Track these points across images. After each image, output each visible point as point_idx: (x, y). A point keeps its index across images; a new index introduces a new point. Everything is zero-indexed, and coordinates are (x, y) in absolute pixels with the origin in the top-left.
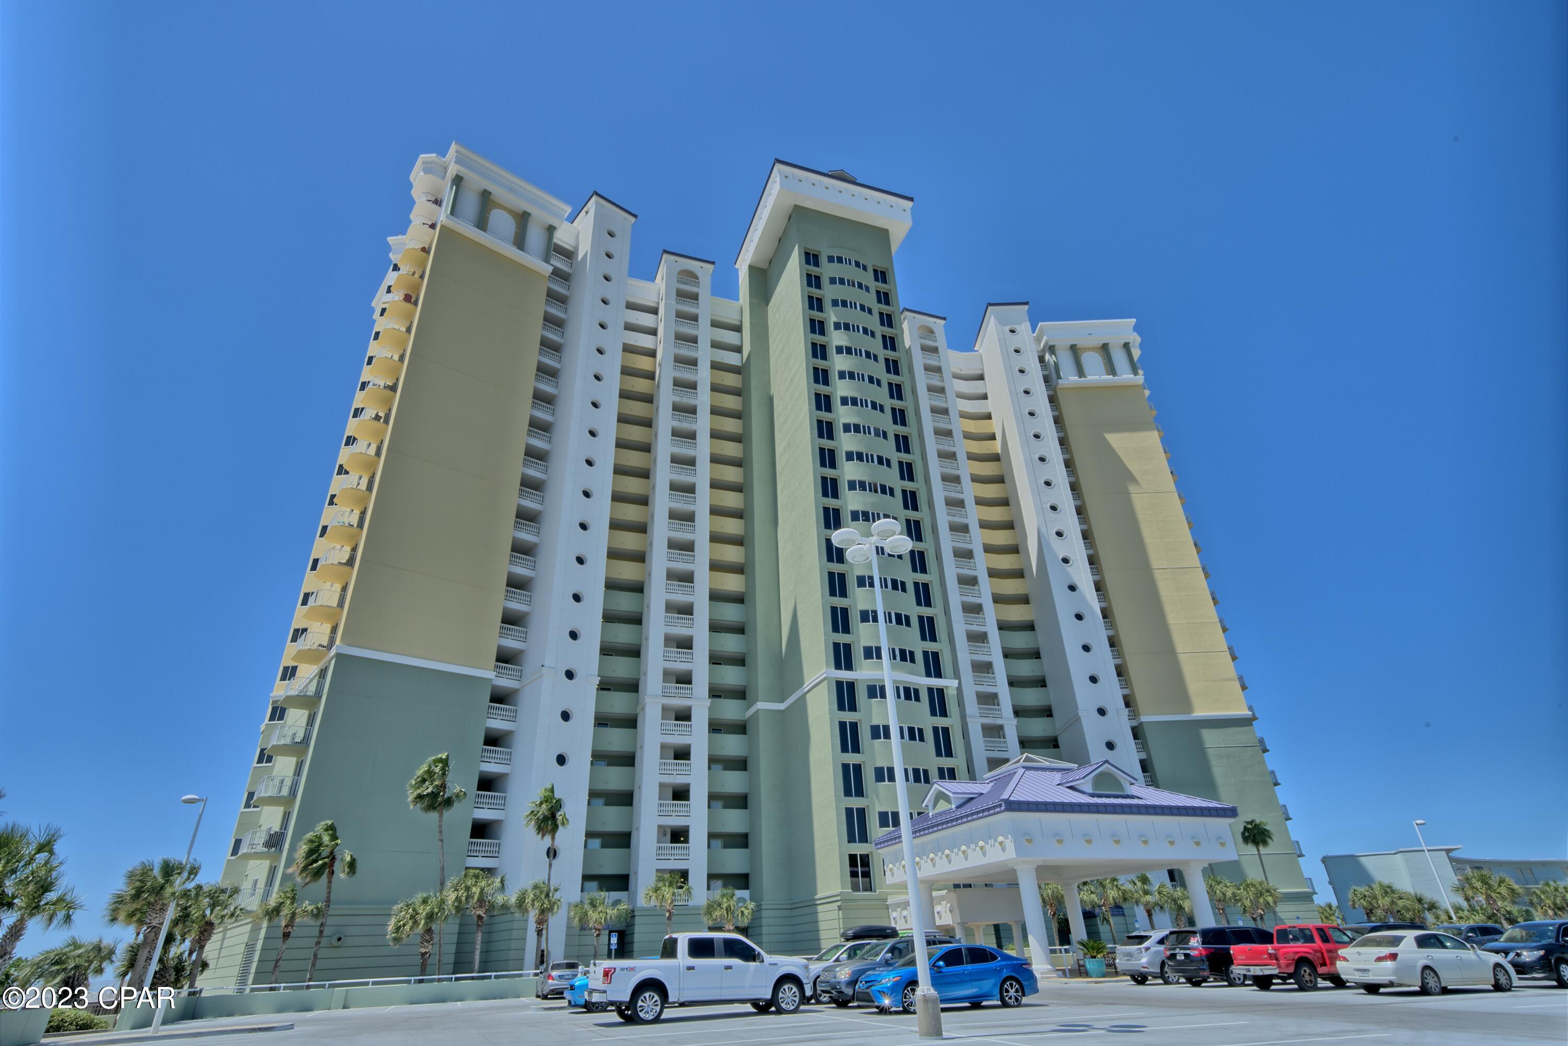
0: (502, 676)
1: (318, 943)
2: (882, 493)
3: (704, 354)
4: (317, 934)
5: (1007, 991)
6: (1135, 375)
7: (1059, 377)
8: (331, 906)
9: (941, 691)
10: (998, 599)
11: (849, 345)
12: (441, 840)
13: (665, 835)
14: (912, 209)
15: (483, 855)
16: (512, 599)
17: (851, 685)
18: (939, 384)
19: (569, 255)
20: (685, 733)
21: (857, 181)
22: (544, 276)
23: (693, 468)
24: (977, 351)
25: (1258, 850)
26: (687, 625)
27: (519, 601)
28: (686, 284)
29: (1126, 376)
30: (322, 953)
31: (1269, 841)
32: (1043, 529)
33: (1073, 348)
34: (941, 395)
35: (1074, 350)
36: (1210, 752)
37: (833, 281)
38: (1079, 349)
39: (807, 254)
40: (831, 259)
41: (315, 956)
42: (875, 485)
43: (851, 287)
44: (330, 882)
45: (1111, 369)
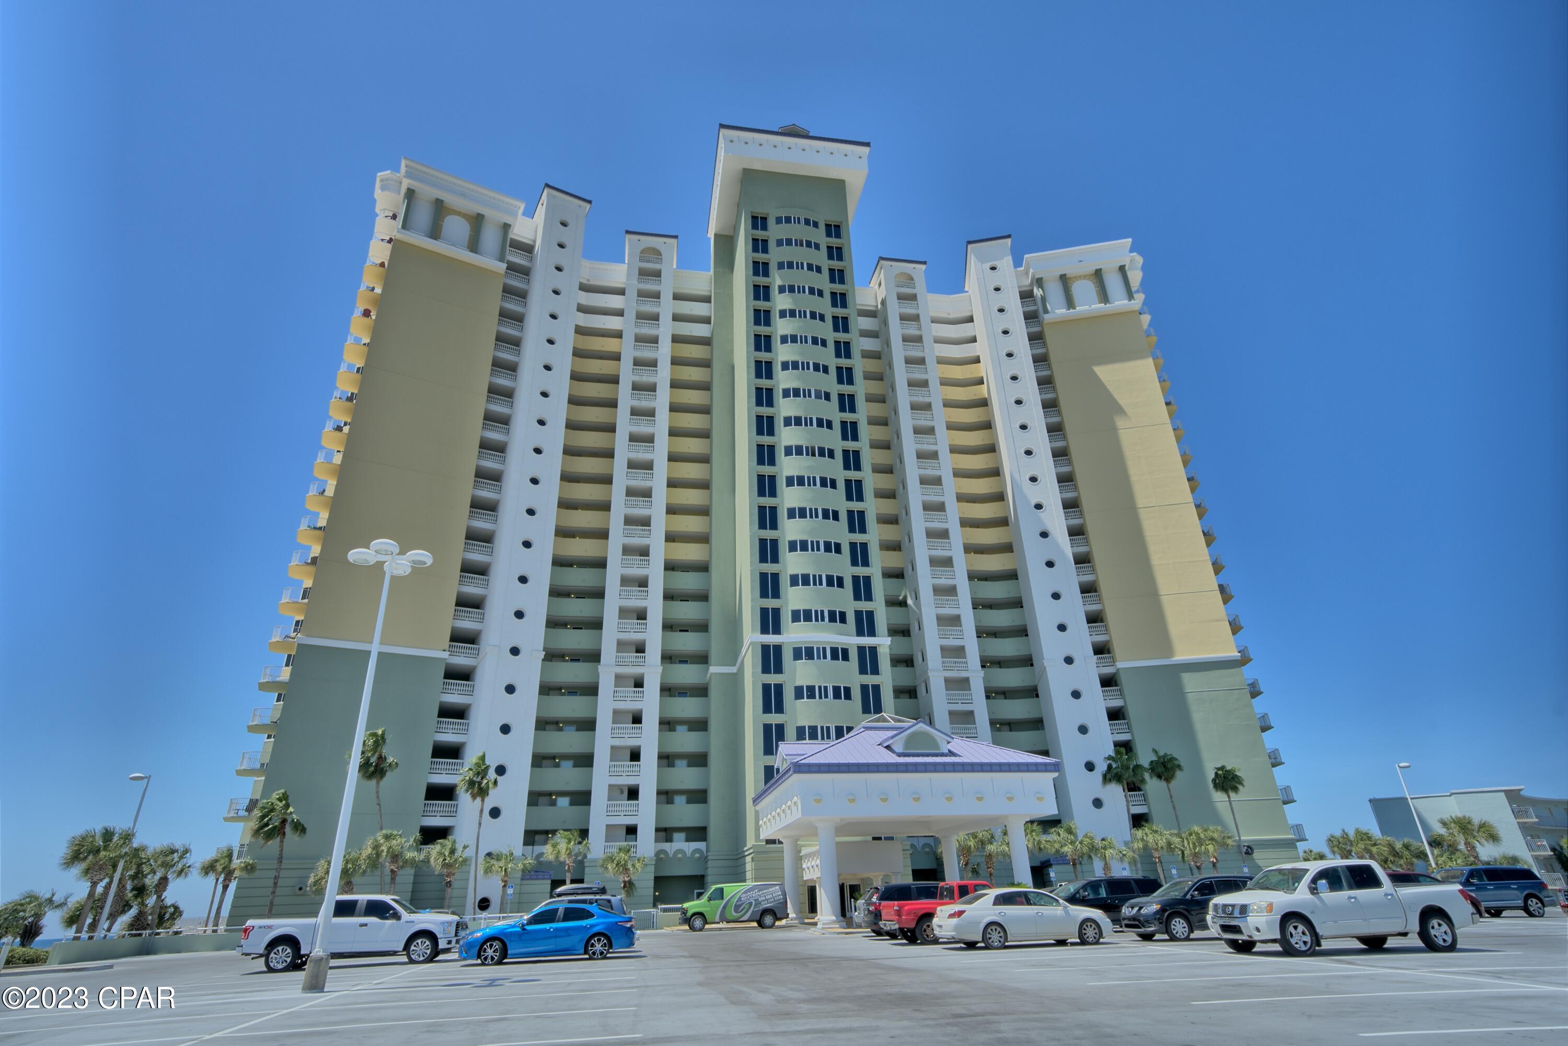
0: (460, 654)
1: (273, 893)
2: (819, 455)
3: (665, 329)
4: (272, 885)
5: (593, 945)
6: (1130, 300)
7: (1046, 311)
8: (283, 862)
9: (873, 650)
10: (969, 549)
11: (793, 307)
12: (379, 804)
13: (622, 793)
14: (869, 156)
15: (441, 814)
16: (470, 584)
17: (778, 649)
18: (917, 333)
19: (527, 249)
20: (637, 699)
21: (810, 135)
22: (499, 274)
23: (651, 444)
24: (967, 292)
25: (1229, 797)
26: (642, 597)
27: (477, 585)
28: (648, 262)
29: (1120, 302)
30: (277, 900)
31: (1240, 787)
32: (1016, 476)
33: (1064, 279)
34: (918, 344)
35: (1064, 280)
36: (1190, 697)
37: (779, 243)
38: (1070, 278)
39: (754, 218)
40: (779, 220)
41: (272, 903)
42: (813, 449)
43: (799, 248)
44: (282, 842)
45: (1104, 297)
